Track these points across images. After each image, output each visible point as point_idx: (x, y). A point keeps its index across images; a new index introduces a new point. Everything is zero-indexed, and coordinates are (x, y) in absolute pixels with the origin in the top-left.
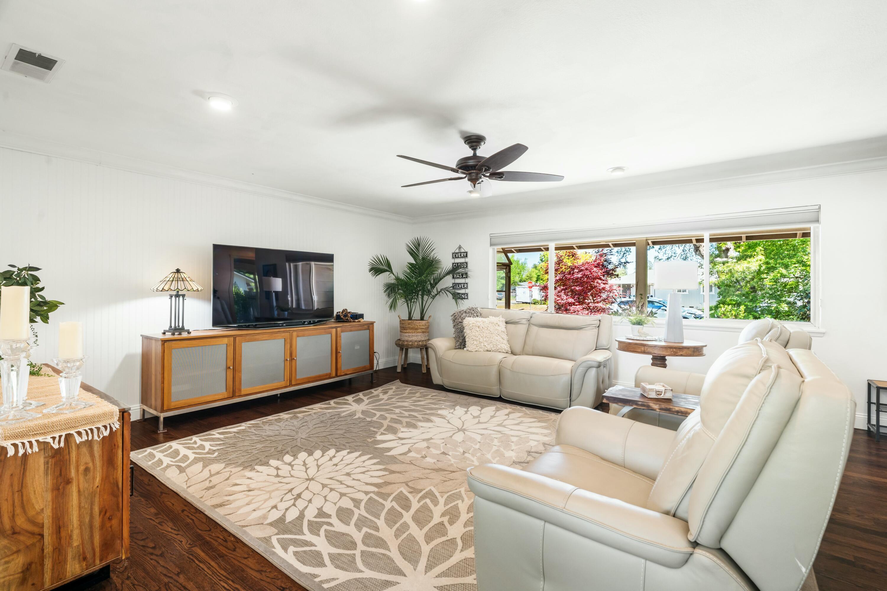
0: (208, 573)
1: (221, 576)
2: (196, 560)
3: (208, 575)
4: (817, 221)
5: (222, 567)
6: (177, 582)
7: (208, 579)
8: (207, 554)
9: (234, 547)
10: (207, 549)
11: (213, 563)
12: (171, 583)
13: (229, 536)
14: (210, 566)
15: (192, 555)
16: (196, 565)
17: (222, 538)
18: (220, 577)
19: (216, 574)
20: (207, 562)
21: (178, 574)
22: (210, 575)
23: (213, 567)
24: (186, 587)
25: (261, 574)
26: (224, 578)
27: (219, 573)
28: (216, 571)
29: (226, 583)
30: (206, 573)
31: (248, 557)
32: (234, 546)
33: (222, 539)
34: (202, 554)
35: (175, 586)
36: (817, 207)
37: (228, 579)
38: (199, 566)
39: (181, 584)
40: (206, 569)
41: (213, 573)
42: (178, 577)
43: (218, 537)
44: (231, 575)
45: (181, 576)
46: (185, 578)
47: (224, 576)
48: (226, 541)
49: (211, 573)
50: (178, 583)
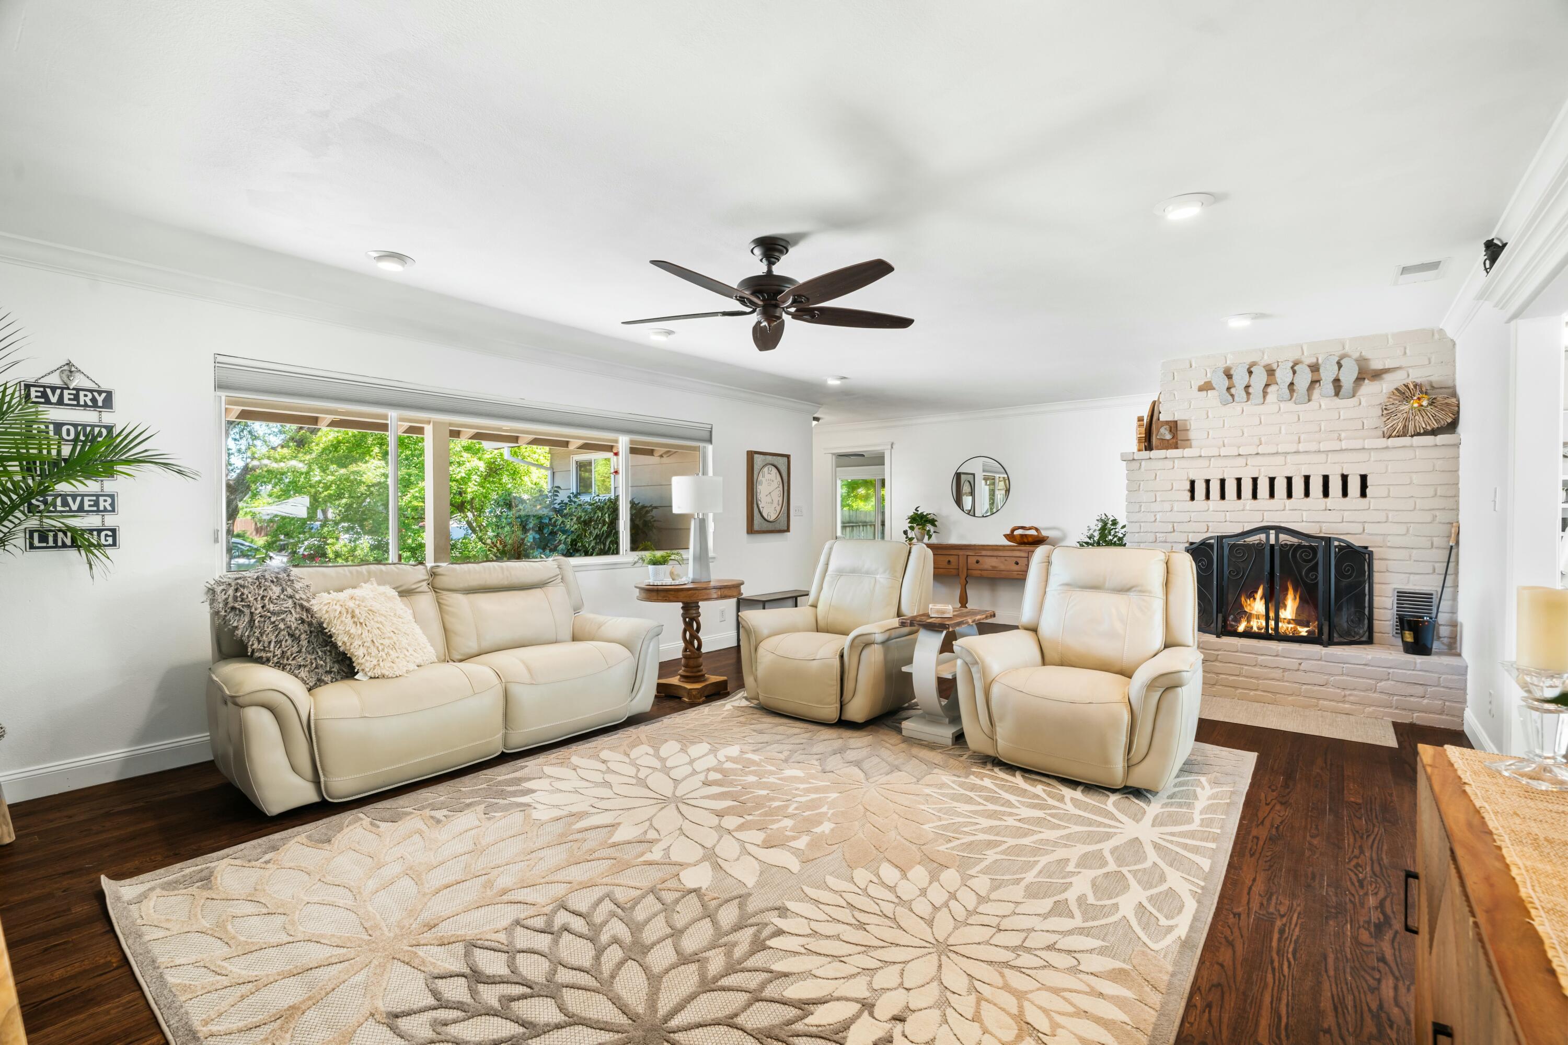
0: (1288, 995)
1: (1277, 978)
2: (1283, 1024)
3: (1290, 994)
4: (710, 441)
5: (1262, 984)
6: (1338, 1025)
7: (1297, 990)
8: (1258, 1015)
9: (1213, 988)
10: (1247, 1023)
11: (1267, 999)
12: (1348, 1030)
13: (1195, 1006)
14: (1275, 999)
15: (1279, 1037)
16: (1290, 1019)
17: (1207, 1014)
18: (1280, 977)
19: (1279, 986)
20: (1272, 1008)
21: (1328, 1031)
22: (1288, 990)
23: (1272, 996)
24: (1332, 1007)
25: (1233, 940)
26: (1277, 974)
27: (1274, 983)
28: (1276, 988)
29: (1282, 968)
30: (1290, 998)
31: (1218, 963)
32: (1210, 990)
33: (1210, 1012)
34: (1264, 1022)
35: (1347, 1023)
36: (710, 427)
37: (1273, 969)
38: (1288, 1013)
39: (1337, 1017)
40: (1284, 1002)
41: (1283, 989)
42: (1332, 1028)
43: (1210, 1021)
44: (1265, 969)
45: (1326, 1026)
46: (1323, 1018)
47: (1274, 975)
48: (1209, 1006)
49: (1285, 992)
50: (1337, 1022)
